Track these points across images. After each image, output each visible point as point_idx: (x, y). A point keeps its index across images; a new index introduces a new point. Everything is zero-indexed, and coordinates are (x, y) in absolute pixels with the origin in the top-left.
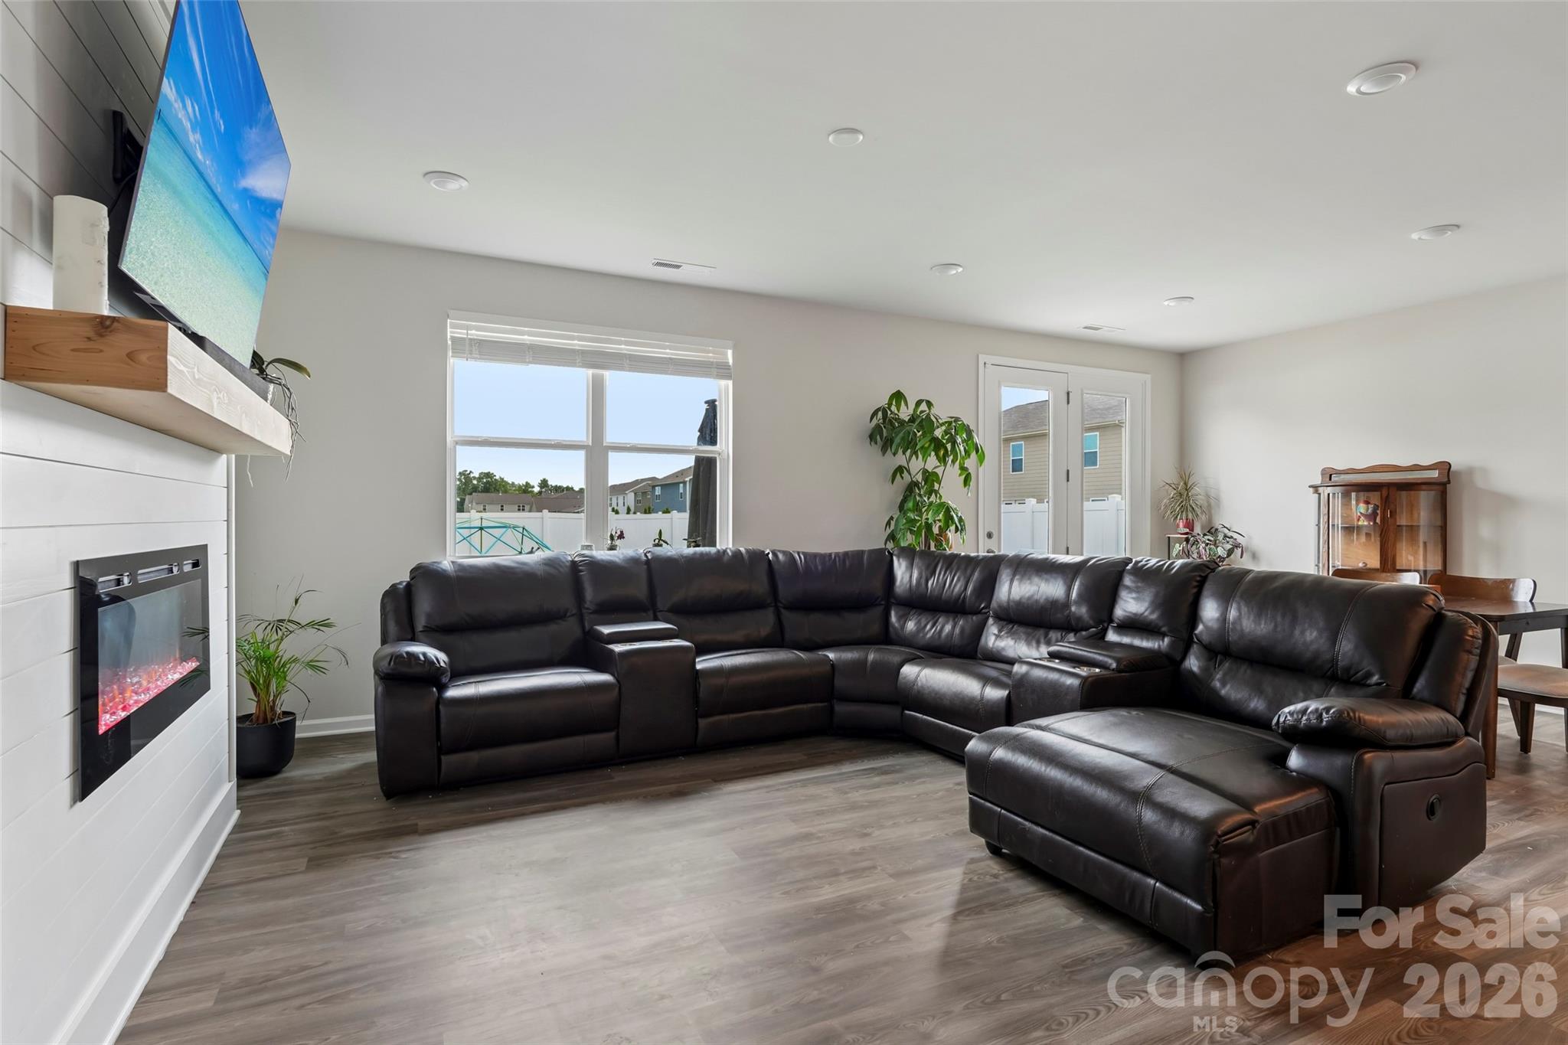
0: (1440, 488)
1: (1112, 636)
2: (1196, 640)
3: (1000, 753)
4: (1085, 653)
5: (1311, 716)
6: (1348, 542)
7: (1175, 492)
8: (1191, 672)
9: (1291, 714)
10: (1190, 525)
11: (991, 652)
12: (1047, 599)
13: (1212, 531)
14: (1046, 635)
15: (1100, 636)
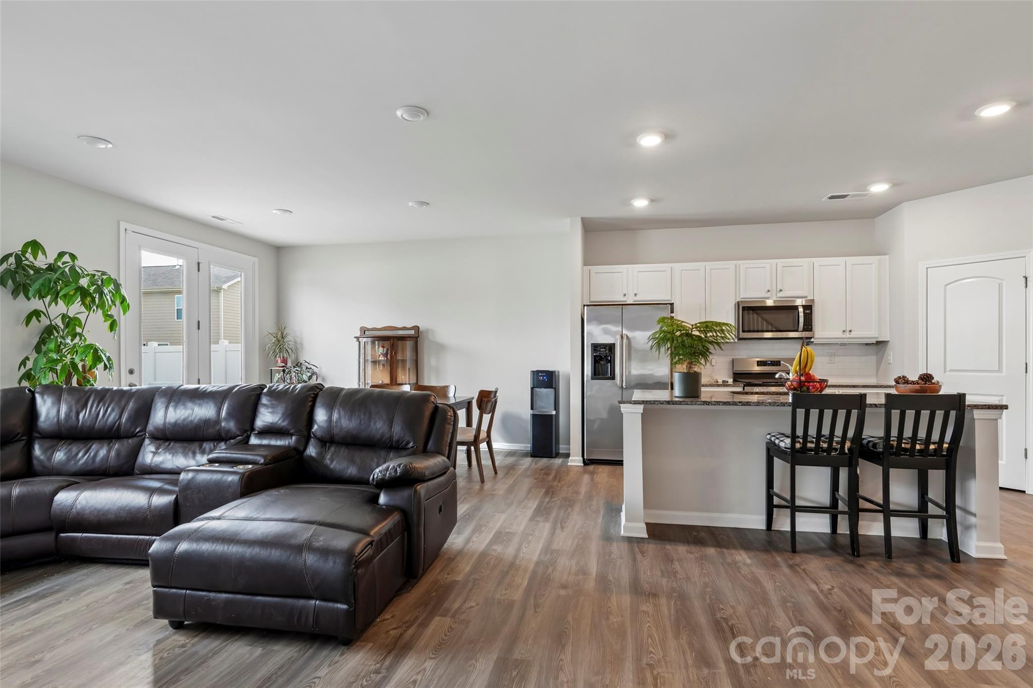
0: (415, 339)
1: (254, 441)
2: (312, 436)
3: (183, 547)
4: (240, 456)
5: (391, 471)
6: (374, 369)
7: (275, 339)
8: (311, 457)
9: (380, 472)
10: (285, 361)
11: (150, 466)
12: (200, 420)
13: (298, 364)
14: (201, 447)
15: (245, 441)
